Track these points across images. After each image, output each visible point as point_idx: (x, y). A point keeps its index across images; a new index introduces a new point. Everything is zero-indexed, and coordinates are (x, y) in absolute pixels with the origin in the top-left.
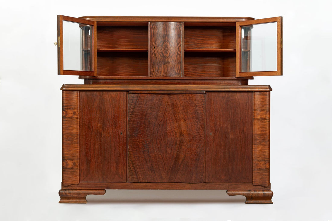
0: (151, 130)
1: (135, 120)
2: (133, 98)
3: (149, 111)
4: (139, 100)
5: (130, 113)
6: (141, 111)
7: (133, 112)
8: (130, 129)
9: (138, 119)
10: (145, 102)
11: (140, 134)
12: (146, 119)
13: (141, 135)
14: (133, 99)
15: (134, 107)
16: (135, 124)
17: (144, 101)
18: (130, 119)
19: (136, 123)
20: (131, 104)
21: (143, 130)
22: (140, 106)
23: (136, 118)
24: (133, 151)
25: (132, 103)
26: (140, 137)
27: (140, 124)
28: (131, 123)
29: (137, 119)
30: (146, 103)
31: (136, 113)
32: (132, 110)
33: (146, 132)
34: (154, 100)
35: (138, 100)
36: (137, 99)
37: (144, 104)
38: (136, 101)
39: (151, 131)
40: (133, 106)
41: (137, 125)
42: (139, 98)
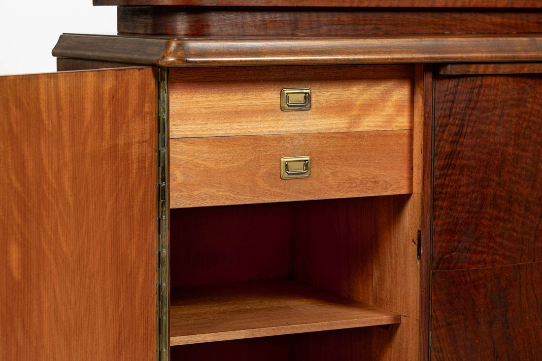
0: (514, 230)
1: (461, 189)
2: (454, 94)
3: (510, 150)
4: (477, 102)
5: (442, 163)
6: (486, 151)
7: (451, 155)
8: (438, 229)
9: (471, 189)
10: (497, 112)
11: (480, 249)
12: (499, 184)
13: (482, 252)
14: (453, 102)
15: (456, 134)
16: (460, 208)
17: (495, 108)
18: (438, 190)
19: (463, 205)
20: (445, 122)
21: (489, 233)
22: (483, 127)
23: (464, 180)
24: (448, 324)
25: (450, 116)
26: (479, 262)
27: (481, 207)
28: (445, 204)
29: (468, 185)
30: (501, 116)
31: (464, 162)
32: (447, 148)
33: (498, 239)
34: (526, 101)
35: (472, 105)
36: (470, 100)
37: (496, 118)
38: (466, 108)
39: (515, 234)
40: (455, 129)
41: (469, 212)
42: (479, 94)
